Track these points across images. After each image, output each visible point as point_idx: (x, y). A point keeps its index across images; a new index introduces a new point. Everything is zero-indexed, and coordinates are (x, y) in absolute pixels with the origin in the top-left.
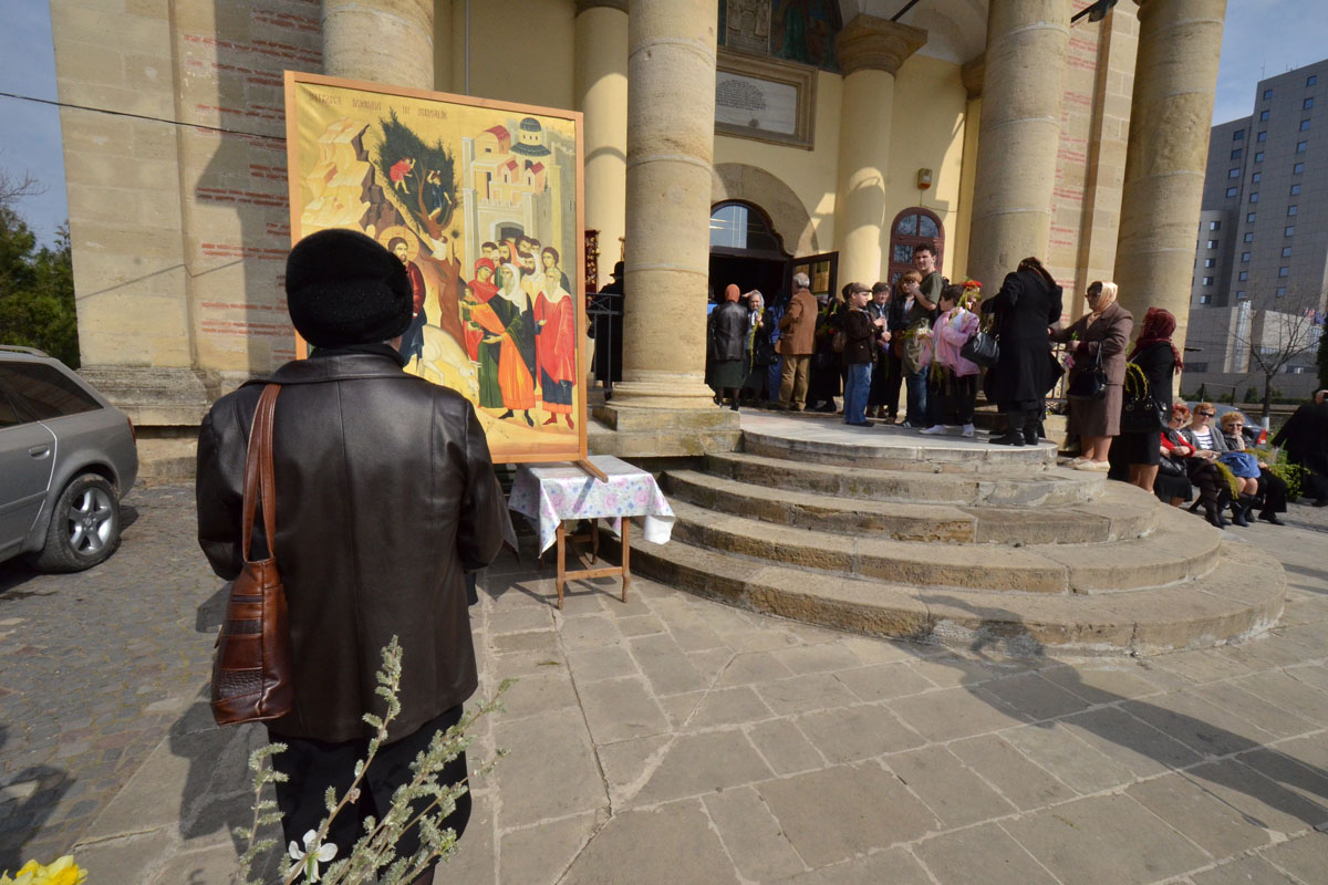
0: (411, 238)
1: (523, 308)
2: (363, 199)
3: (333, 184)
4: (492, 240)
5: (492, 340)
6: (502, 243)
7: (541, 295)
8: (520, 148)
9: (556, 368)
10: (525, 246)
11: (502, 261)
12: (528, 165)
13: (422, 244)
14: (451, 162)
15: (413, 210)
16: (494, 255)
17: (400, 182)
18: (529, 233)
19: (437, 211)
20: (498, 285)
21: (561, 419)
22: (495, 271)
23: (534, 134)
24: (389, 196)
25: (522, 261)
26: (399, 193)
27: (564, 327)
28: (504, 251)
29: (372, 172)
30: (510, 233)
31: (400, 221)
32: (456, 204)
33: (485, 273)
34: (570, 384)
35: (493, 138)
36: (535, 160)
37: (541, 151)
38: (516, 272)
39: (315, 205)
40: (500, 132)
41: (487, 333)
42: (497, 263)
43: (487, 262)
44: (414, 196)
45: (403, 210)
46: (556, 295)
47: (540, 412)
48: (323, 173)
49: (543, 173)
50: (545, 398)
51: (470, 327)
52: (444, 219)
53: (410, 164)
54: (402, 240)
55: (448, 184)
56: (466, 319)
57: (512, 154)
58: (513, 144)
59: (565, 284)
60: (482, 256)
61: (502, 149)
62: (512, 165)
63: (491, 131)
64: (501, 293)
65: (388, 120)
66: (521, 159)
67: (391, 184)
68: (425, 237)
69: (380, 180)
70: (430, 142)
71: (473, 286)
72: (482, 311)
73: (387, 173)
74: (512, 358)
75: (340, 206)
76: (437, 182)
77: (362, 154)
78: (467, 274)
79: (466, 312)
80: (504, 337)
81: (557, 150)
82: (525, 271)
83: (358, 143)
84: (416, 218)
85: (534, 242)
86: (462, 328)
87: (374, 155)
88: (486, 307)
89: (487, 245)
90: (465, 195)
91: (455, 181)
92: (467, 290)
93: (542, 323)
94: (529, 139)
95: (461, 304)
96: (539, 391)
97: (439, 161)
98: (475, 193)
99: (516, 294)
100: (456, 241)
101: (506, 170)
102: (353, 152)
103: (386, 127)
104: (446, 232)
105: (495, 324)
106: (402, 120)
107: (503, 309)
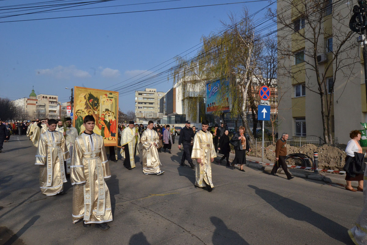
0: (92, 111)
1: (108, 122)
2: (85, 105)
3: (81, 103)
4: (104, 111)
5: (103, 126)
6: (106, 111)
7: (111, 120)
8: (109, 97)
9: (113, 131)
10: (109, 112)
11: (106, 114)
12: (110, 100)
13: (94, 112)
14: (98, 99)
15: (92, 107)
16: (104, 113)
17: (91, 103)
18: (110, 110)
19: (96, 107)
20: (105, 118)
21: (114, 139)
22: (104, 116)
23: (111, 95)
24: (89, 105)
25: (109, 114)
26: (91, 104)
27: (114, 124)
28: (106, 113)
29: (87, 101)
30: (107, 110)
31: (90, 108)
32: (99, 106)
33: (103, 116)
34: (115, 134)
35: (105, 96)
36: (111, 99)
37: (112, 98)
38: (108, 116)
39: (78, 106)
40: (106, 95)
41: (103, 125)
42: (105, 115)
43: (103, 114)
44: (93, 104)
45: (91, 107)
46: (114, 120)
47: (110, 138)
48: (80, 101)
49: (112, 101)
50: (111, 136)
51: (100, 124)
52: (97, 108)
53: (92, 100)
54: (90, 111)
55: (98, 103)
56: (100, 123)
57: (108, 98)
58: (108, 96)
59: (115, 118)
60: (102, 113)
61: (106, 97)
62: (108, 100)
63: (105, 95)
64: (105, 119)
65: (90, 93)
66: (109, 99)
67: (89, 103)
68: (94, 111)
69: (88, 102)
70: (96, 96)
71: (101, 118)
72: (102, 122)
73: (89, 101)
74: (106, 129)
75: (82, 106)
76: (96, 102)
77: (85, 98)
78: (100, 116)
79: (100, 122)
80: (105, 126)
81: (115, 98)
82: (109, 116)
83: (85, 97)
84: (93, 108)
85: (111, 111)
86: (99, 125)
87: (87, 98)
88: (103, 121)
89: (103, 112)
90: (100, 104)
91: (99, 102)
92: (100, 119)
93: (111, 124)
94: (111, 96)
95: (99, 121)
96: (110, 135)
97: (97, 99)
98: (102, 104)
99: (107, 119)
100: (99, 111)
101: (107, 101)
102: (84, 98)
103: (89, 94)
104: (97, 110)
105: (104, 124)
106: (91, 93)
107: (105, 122)
